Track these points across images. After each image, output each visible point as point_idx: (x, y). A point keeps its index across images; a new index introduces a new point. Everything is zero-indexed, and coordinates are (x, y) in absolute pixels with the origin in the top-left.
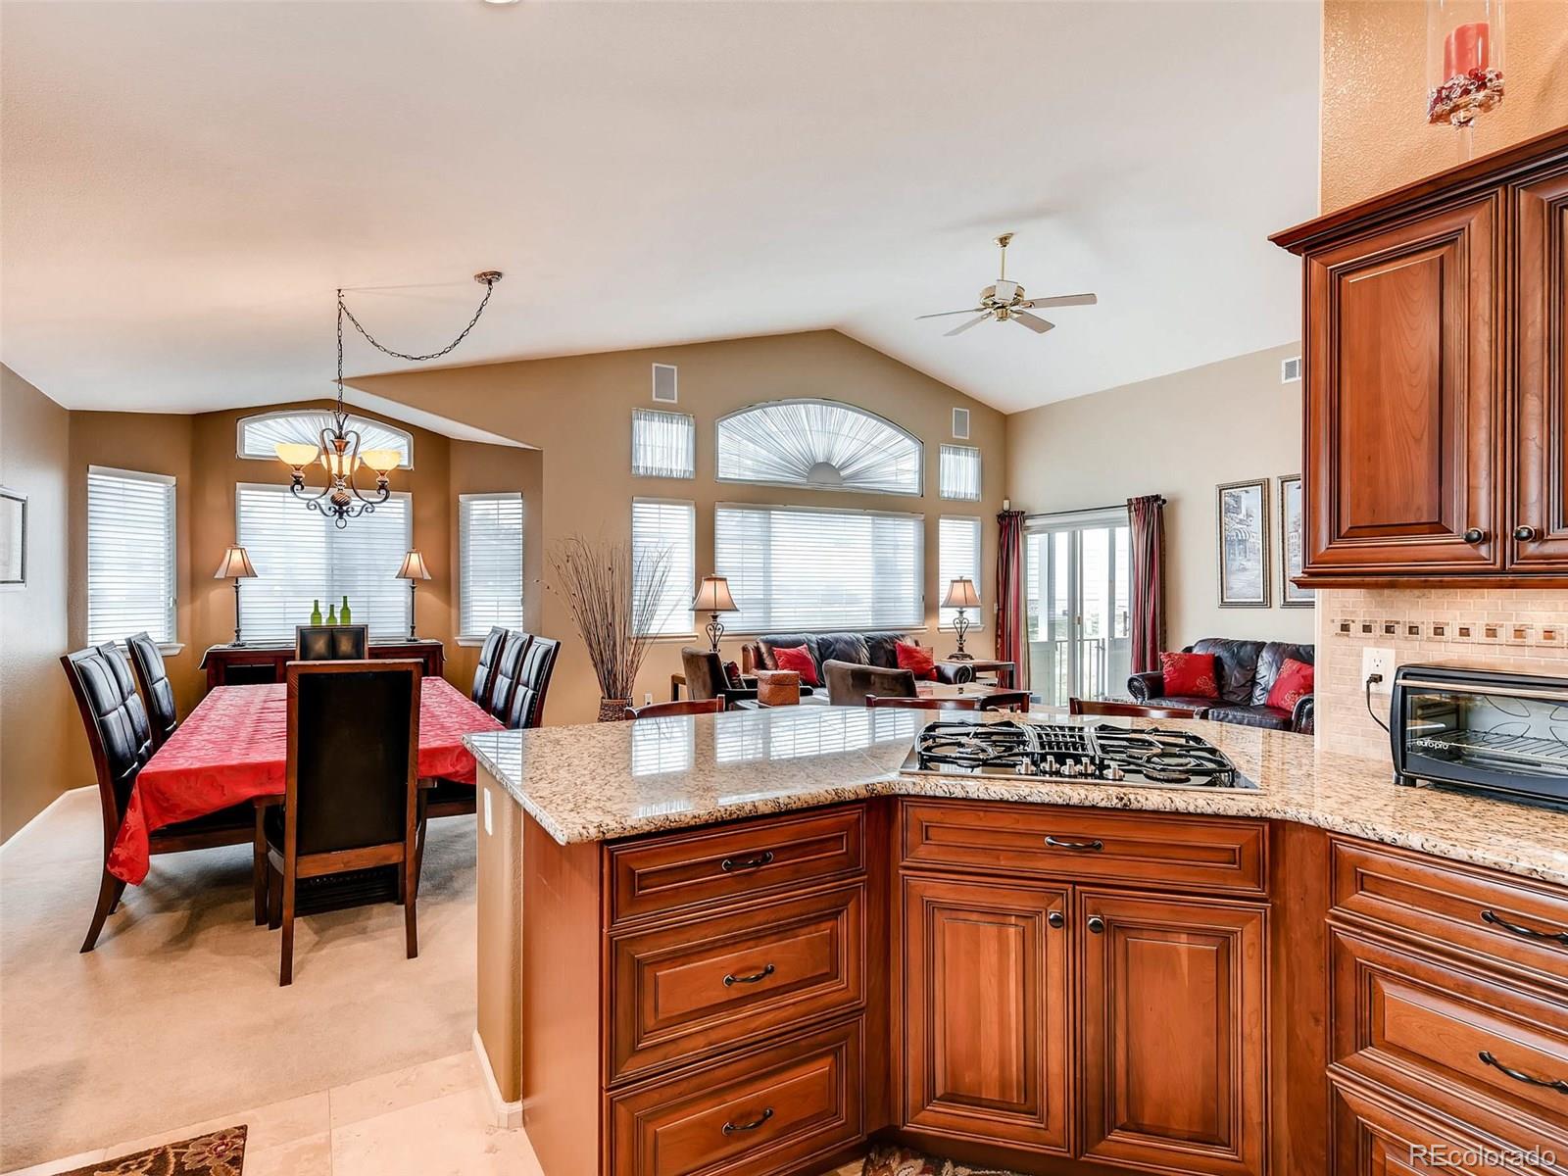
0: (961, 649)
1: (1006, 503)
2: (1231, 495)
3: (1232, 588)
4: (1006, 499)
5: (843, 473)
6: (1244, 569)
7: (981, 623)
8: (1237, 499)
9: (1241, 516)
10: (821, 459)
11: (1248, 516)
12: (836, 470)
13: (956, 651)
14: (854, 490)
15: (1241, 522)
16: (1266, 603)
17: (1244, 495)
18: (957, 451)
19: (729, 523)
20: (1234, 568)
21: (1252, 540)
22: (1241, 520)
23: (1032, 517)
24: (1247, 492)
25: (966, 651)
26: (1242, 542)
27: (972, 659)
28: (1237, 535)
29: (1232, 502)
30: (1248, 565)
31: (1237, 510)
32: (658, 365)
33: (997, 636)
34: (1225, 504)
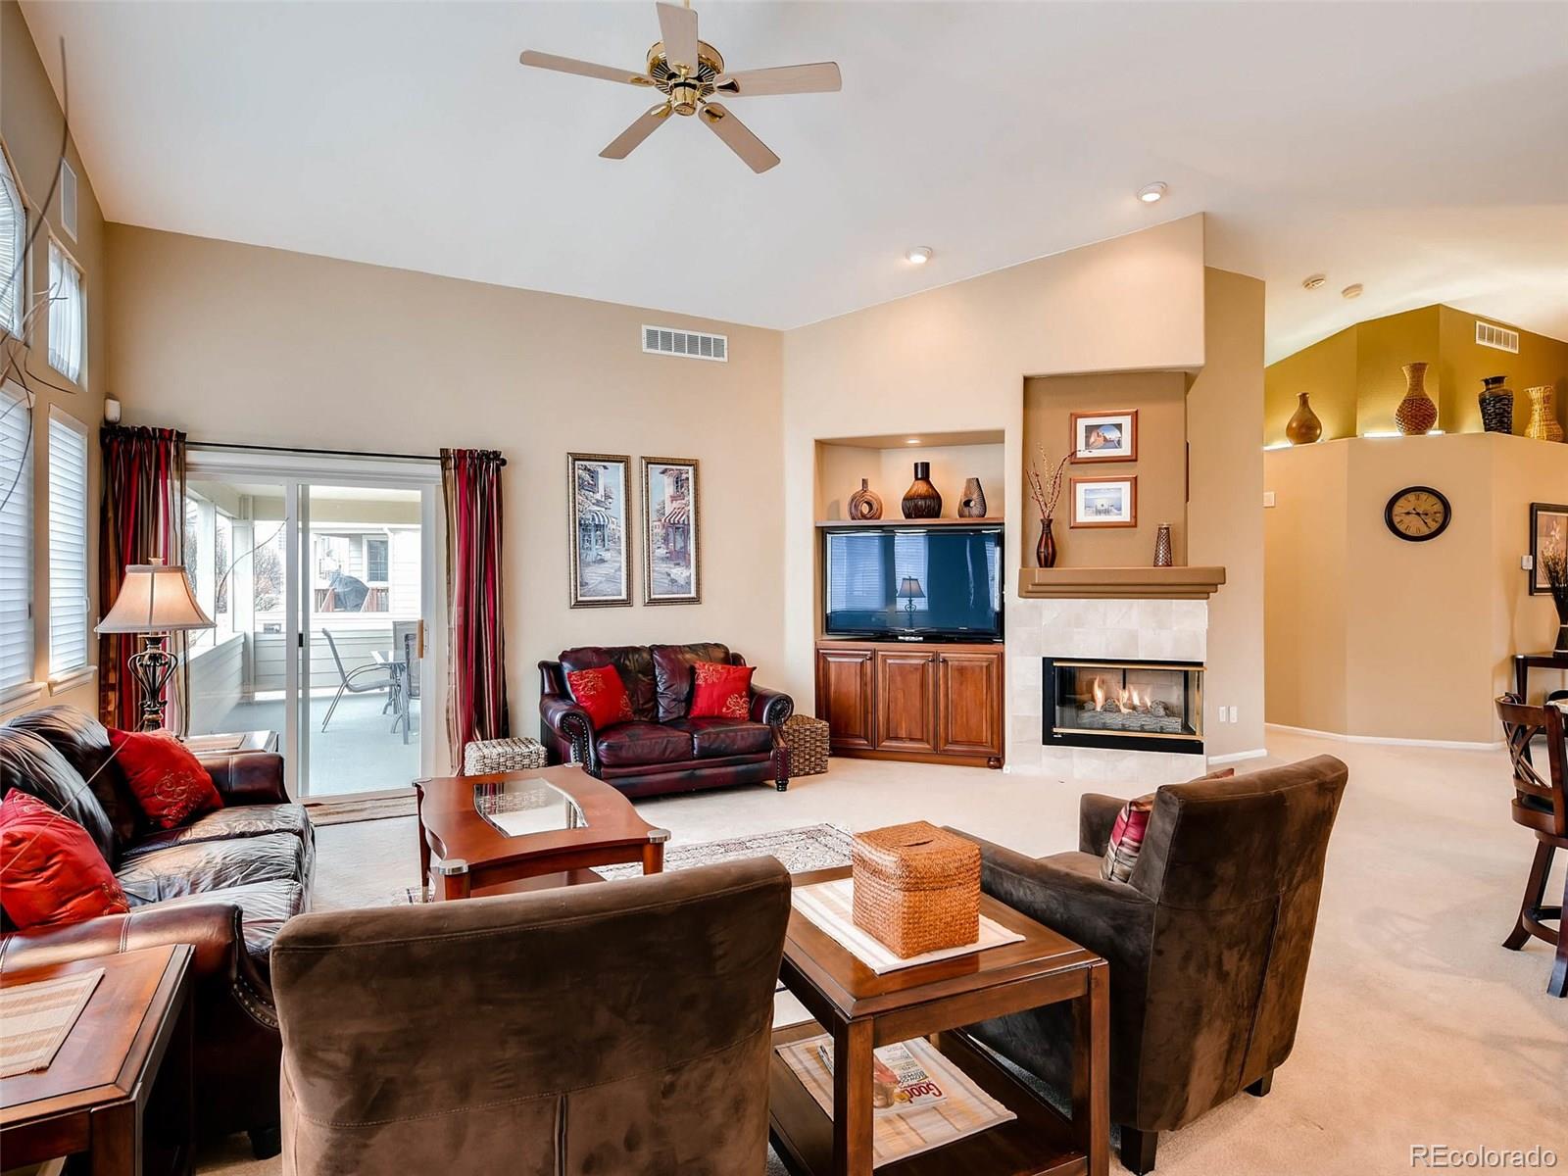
1: (113, 406)
2: (586, 469)
3: (587, 584)
4: (110, 397)
6: (602, 561)
8: (593, 474)
9: (598, 496)
11: (607, 497)
15: (598, 503)
16: (627, 602)
17: (601, 471)
20: (589, 559)
21: (611, 526)
22: (598, 501)
23: (198, 445)
24: (605, 467)
26: (598, 527)
28: (593, 519)
29: (587, 477)
30: (607, 555)
31: (593, 488)
34: (579, 478)
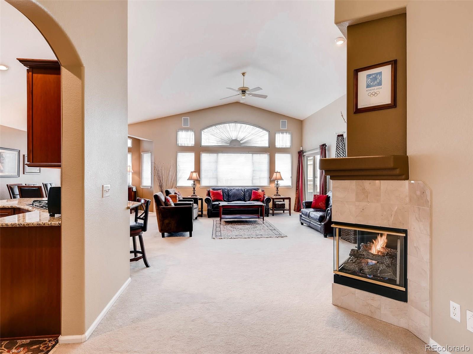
0: (277, 193)
1: (301, 148)
4: (302, 147)
5: (241, 142)
7: (292, 185)
10: (234, 139)
12: (239, 142)
13: (276, 193)
14: (245, 147)
18: (282, 133)
19: (205, 157)
25: (279, 194)
27: (280, 196)
32: (184, 118)
33: (297, 190)
